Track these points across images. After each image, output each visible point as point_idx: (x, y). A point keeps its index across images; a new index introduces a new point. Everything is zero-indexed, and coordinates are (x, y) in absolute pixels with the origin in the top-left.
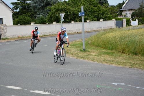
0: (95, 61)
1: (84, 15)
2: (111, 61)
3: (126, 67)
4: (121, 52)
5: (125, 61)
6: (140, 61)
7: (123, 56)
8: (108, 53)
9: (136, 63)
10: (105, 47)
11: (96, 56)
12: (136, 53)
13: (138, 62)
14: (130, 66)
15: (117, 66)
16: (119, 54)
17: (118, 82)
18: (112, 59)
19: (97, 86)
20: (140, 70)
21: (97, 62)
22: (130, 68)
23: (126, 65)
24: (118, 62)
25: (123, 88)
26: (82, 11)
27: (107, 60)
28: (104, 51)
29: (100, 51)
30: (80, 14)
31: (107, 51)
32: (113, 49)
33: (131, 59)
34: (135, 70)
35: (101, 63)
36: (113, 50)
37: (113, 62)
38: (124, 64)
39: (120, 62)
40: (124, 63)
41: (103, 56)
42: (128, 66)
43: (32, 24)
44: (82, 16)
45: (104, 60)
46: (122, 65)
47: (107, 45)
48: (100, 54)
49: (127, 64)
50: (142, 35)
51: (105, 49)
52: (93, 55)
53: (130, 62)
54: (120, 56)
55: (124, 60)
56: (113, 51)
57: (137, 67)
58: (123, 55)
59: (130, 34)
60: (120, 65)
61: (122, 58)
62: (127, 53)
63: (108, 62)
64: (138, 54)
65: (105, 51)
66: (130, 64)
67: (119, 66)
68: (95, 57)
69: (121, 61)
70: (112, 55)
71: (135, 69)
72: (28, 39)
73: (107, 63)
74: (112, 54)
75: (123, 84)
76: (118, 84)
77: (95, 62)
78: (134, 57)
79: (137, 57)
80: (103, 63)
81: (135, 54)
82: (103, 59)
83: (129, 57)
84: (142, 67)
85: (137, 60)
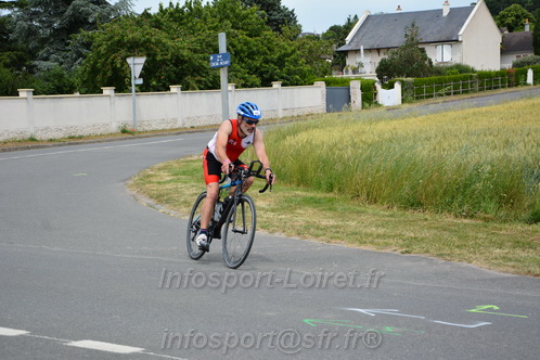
0: (273, 232)
1: (227, 62)
2: (334, 230)
3: (389, 251)
4: (364, 196)
5: (381, 231)
6: (433, 231)
7: (370, 211)
8: (315, 202)
9: (418, 235)
10: (303, 180)
11: (273, 211)
12: (414, 203)
13: (426, 234)
14: (402, 247)
15: (356, 246)
16: (354, 205)
17: (375, 305)
18: (332, 222)
19: (306, 321)
20: (441, 261)
21: (283, 235)
22: (402, 253)
23: (387, 245)
24: (356, 234)
25: (397, 326)
26: (223, 48)
27: (317, 228)
28: (299, 193)
29: (286, 195)
30: (214, 61)
31: (312, 195)
32: (330, 189)
33: (399, 222)
34: (423, 263)
35: (297, 238)
36: (331, 191)
37: (338, 232)
38: (381, 241)
39: (366, 234)
40: (378, 236)
41: (301, 212)
42: (394, 249)
43: (23, 93)
44: (222, 67)
45: (307, 227)
46: (372, 243)
47: (311, 174)
48: (289, 206)
49: (391, 241)
50: (428, 139)
51: (301, 187)
52: (263, 209)
53: (398, 232)
54: (358, 212)
55: (377, 226)
56: (331, 195)
57: (427, 252)
58: (371, 209)
59: (386, 135)
60: (365, 242)
61: (370, 219)
62: (382, 203)
63: (320, 232)
64: (422, 205)
65: (304, 193)
66: (401, 242)
67: (363, 247)
68: (271, 215)
69: (369, 231)
70: (330, 209)
71: (421, 259)
72: (10, 150)
73: (317, 236)
74: (329, 205)
75: (394, 312)
76: (378, 311)
77: (277, 235)
78: (409, 213)
79: (418, 215)
80: (305, 238)
81: (412, 205)
82: (303, 223)
83: (392, 216)
84: (446, 251)
85: (421, 224)
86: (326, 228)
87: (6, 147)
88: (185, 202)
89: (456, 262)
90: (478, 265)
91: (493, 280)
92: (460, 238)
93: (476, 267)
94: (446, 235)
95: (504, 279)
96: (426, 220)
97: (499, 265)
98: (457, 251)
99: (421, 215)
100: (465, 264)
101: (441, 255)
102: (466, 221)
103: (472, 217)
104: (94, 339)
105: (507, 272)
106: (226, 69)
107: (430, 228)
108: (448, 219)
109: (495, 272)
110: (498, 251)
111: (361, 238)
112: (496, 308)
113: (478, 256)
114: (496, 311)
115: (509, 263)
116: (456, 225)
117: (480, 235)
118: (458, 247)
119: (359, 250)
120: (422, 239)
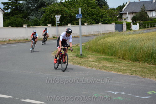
0: (92, 68)
1: (81, 17)
2: (110, 68)
3: (126, 74)
4: (121, 58)
5: (125, 68)
6: (141, 69)
7: (123, 62)
8: (107, 59)
9: (136, 70)
10: (104, 53)
11: (94, 62)
12: (136, 60)
13: (139, 69)
14: (130, 73)
15: (116, 73)
16: (118, 60)
17: (117, 91)
18: (111, 65)
19: (95, 95)
20: (141, 78)
21: (95, 69)
22: (130, 75)
23: (126, 72)
25: (122, 97)
26: (80, 13)
27: (106, 67)
28: (102, 56)
29: (98, 57)
30: (77, 16)
31: (106, 57)
32: (112, 55)
33: (131, 66)
34: (136, 78)
35: (99, 70)
37: (112, 68)
38: (124, 71)
39: (120, 69)
40: (124, 70)
41: (102, 62)
42: (128, 74)
43: (24, 26)
44: (80, 18)
45: (103, 67)
46: (121, 72)
47: (106, 51)
48: (98, 60)
49: (127, 71)
50: (143, 40)
51: (103, 55)
52: (91, 61)
53: (130, 69)
54: (119, 62)
56: (112, 57)
57: (138, 75)
58: (123, 61)
59: (131, 39)
60: (119, 72)
61: (123, 65)
62: (127, 60)
63: (106, 68)
64: (139, 60)
65: (104, 57)
66: (130, 72)
67: (118, 73)
68: (93, 63)
69: (121, 68)
70: (111, 61)
71: (135, 77)
73: (105, 69)
74: (111, 60)
77: (93, 69)
78: (135, 63)
79: (138, 63)
80: (101, 70)
82: (102, 65)
83: (129, 64)
84: (144, 74)
85: (138, 66)
89: (146, 78)
92: (149, 71)
93: (152, 80)
94: (145, 70)
96: (140, 65)
98: (147, 75)
100: (149, 79)
101: (142, 76)
102: (152, 66)
103: (154, 64)
104: (30, 99)
106: (81, 19)
107: (140, 68)
108: (147, 65)
111: (117, 70)
112: (155, 92)
113: (153, 76)
116: (149, 67)
117: (155, 70)
118: (148, 74)
119: (117, 74)
120: (137, 71)
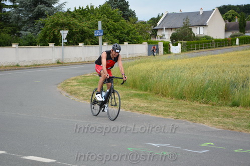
1: (102, 34)
2: (146, 108)
3: (169, 118)
4: (160, 94)
5: (167, 109)
6: (189, 110)
7: (163, 100)
8: (139, 96)
9: (183, 111)
10: (135, 86)
12: (182, 97)
13: (187, 111)
14: (175, 116)
15: (155, 116)
16: (156, 97)
17: (160, 142)
18: (146, 105)
19: (129, 149)
20: (191, 123)
22: (175, 119)
23: (168, 115)
25: (169, 151)
26: (100, 27)
27: (139, 107)
28: (133, 91)
29: (127, 92)
30: (96, 33)
32: (146, 90)
33: (175, 105)
34: (184, 123)
35: (130, 112)
37: (148, 109)
38: (166, 113)
39: (160, 110)
40: (165, 111)
41: (133, 100)
42: (172, 117)
44: (100, 36)
45: (134, 107)
46: (162, 114)
47: (138, 83)
48: (127, 97)
49: (171, 113)
50: (190, 69)
51: (134, 89)
53: (174, 110)
54: (158, 101)
55: (165, 107)
56: (147, 92)
57: (186, 119)
58: (163, 99)
60: (159, 114)
61: (162, 104)
62: (168, 97)
63: (140, 109)
64: (185, 97)
65: (135, 92)
66: (175, 114)
67: (158, 116)
69: (161, 109)
70: (145, 99)
71: (182, 122)
73: (138, 111)
74: (145, 97)
75: (168, 145)
76: (161, 145)
77: (121, 110)
78: (180, 101)
79: (184, 102)
80: (133, 111)
82: (133, 105)
83: (172, 102)
84: (194, 118)
85: (184, 106)
86: (143, 107)
87: (6, 69)
88: (82, 95)
89: (198, 123)
90: (207, 125)
91: (213, 132)
92: (201, 113)
93: (206, 126)
94: (195, 111)
95: (218, 131)
96: (187, 104)
97: (216, 125)
98: (199, 118)
99: (185, 102)
100: (201, 124)
101: (192, 120)
102: (204, 105)
103: (207, 103)
105: (219, 128)
107: (188, 108)
108: (196, 104)
109: (214, 128)
110: (216, 119)
111: (156, 111)
112: (212, 144)
113: (207, 121)
114: (212, 145)
115: (221, 124)
116: (199, 107)
117: (209, 112)
118: (199, 117)
120: (184, 113)
